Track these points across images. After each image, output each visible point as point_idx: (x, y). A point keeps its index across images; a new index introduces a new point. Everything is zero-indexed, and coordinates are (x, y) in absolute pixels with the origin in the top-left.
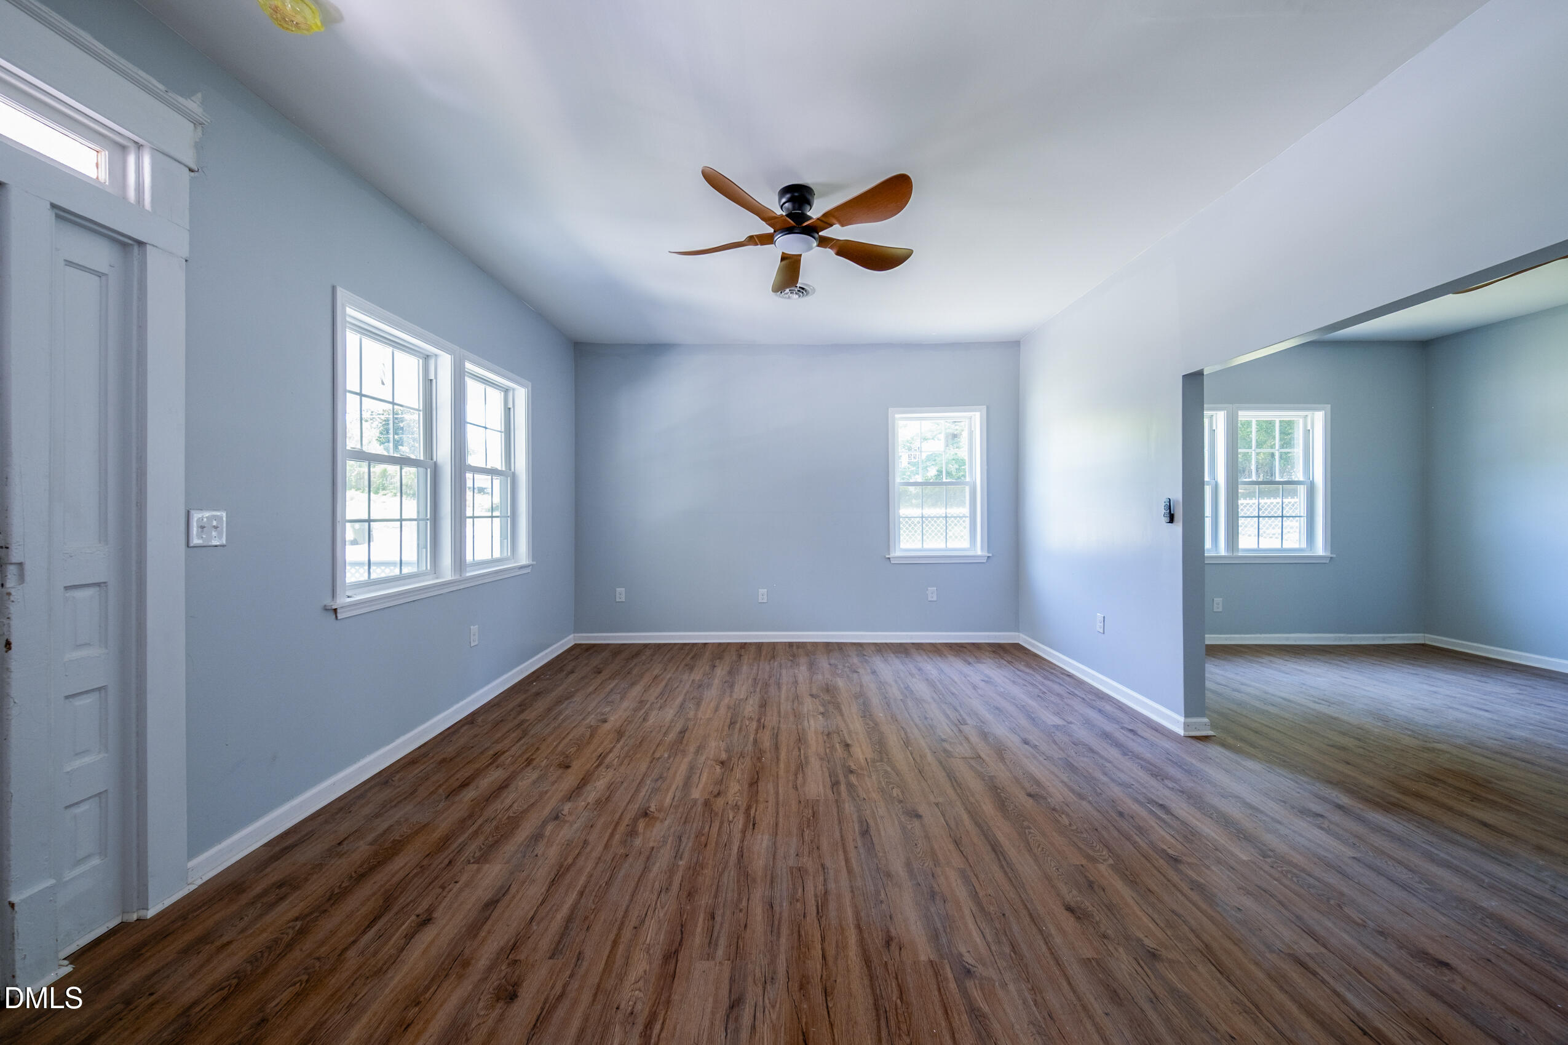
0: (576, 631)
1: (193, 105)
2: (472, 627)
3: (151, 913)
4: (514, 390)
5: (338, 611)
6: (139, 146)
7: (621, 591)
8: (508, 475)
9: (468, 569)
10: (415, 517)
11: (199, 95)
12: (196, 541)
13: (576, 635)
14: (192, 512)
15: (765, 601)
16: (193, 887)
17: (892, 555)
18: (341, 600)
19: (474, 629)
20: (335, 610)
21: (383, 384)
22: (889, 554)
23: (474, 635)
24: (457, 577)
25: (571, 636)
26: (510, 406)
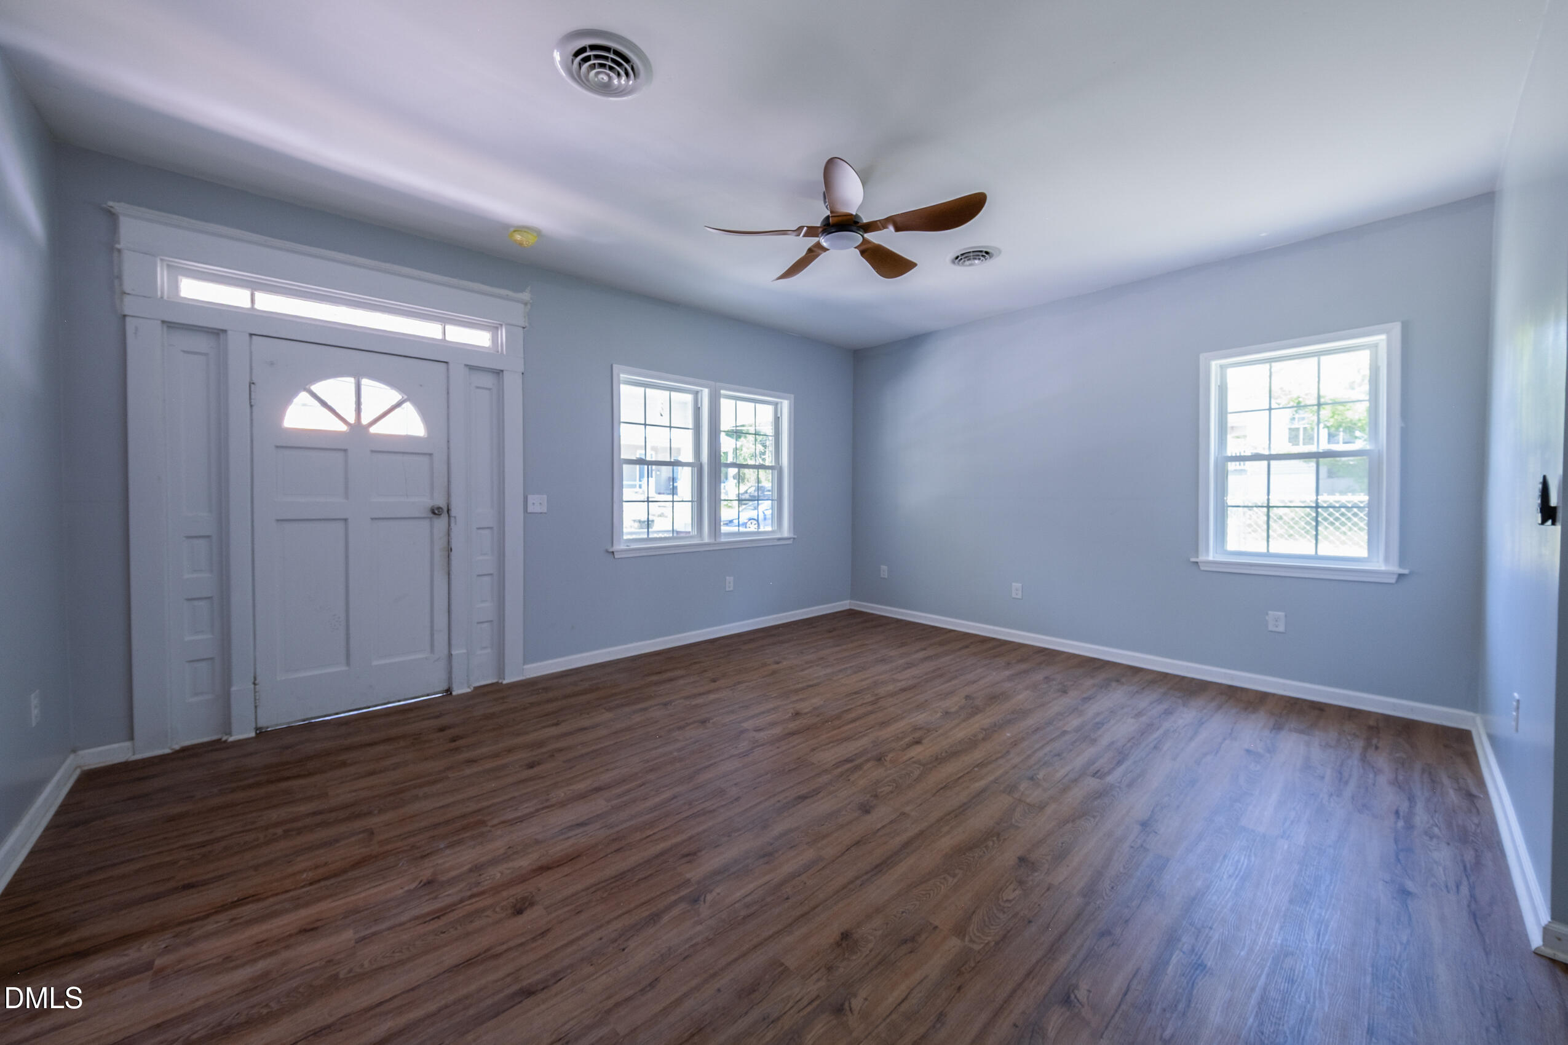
0: (852, 598)
1: (526, 296)
2: (727, 578)
3: (505, 682)
4: (781, 402)
5: (615, 553)
6: (501, 325)
7: (884, 568)
8: (777, 468)
9: (722, 537)
10: (690, 500)
11: (529, 288)
12: (529, 510)
13: (852, 601)
14: (529, 496)
15: (1019, 596)
16: (524, 678)
17: (1202, 558)
18: (617, 547)
19: (730, 579)
20: (613, 552)
21: (661, 415)
22: (1198, 557)
23: (730, 583)
24: (712, 541)
25: (848, 601)
26: (779, 415)
